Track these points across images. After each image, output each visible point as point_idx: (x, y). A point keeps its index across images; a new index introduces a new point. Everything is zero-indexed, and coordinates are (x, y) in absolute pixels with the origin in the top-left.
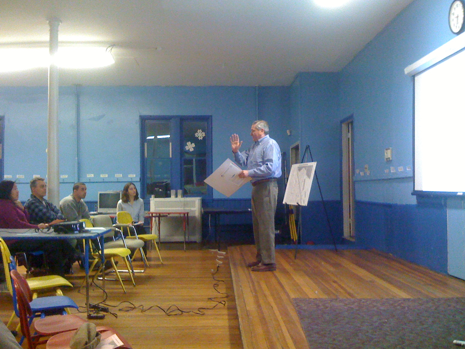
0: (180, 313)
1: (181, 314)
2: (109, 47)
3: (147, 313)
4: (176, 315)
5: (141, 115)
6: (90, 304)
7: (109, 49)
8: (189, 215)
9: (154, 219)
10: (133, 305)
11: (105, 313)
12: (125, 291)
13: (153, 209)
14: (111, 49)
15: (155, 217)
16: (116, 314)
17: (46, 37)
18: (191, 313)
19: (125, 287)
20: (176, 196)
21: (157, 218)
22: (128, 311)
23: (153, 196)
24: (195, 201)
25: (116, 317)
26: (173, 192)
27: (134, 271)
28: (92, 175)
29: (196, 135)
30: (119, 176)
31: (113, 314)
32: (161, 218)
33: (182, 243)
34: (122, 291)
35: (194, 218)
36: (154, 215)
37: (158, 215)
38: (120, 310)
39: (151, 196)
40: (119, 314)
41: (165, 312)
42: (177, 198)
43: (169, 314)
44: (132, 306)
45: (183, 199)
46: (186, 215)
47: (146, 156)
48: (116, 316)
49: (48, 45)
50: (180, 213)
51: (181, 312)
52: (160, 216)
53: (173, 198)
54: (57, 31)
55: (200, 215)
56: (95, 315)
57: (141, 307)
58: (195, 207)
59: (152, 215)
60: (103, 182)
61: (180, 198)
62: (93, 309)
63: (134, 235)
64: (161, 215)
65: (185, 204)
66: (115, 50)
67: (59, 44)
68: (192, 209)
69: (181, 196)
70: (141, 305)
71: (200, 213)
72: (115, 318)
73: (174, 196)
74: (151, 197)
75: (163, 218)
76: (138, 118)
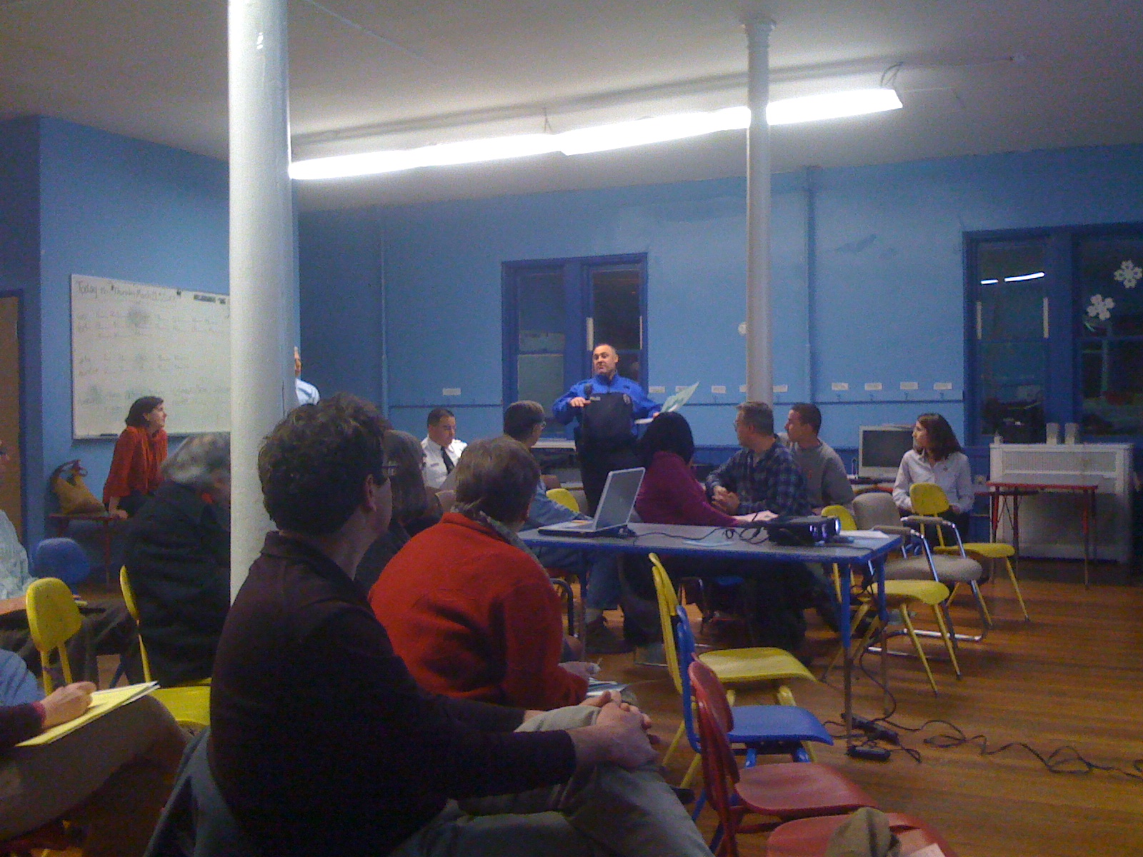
0: (1085, 768)
1: (1087, 772)
2: (890, 68)
3: (998, 759)
4: (1072, 773)
5: (968, 230)
6: (853, 718)
7: (889, 75)
8: (1097, 491)
9: (1001, 498)
10: (957, 732)
11: (889, 747)
12: (936, 690)
13: (998, 472)
14: (895, 74)
15: (1004, 494)
16: (919, 754)
17: (740, 63)
18: (1114, 772)
19: (934, 680)
20: (1062, 440)
21: (1010, 499)
22: (947, 746)
23: (997, 439)
24: (1113, 454)
25: (919, 760)
26: (1052, 428)
27: (957, 636)
28: (845, 386)
29: (1118, 275)
30: (910, 386)
31: (908, 751)
32: (1019, 497)
33: (1079, 561)
34: (929, 687)
35: (1111, 496)
36: (1001, 489)
37: (1013, 489)
38: (926, 742)
39: (993, 438)
40: (925, 752)
41: (1042, 760)
42: (1063, 446)
43: (1055, 769)
44: (957, 734)
45: (1080, 448)
46: (1090, 491)
47: (979, 335)
48: (917, 756)
49: (746, 80)
50: (1073, 488)
51: (1088, 766)
52: (1017, 492)
53: (1051, 444)
54: (767, 46)
55: (1127, 492)
56: (866, 748)
57: (981, 740)
58: (1113, 469)
59: (997, 489)
60: (872, 402)
61: (1071, 446)
62: (861, 732)
63: (955, 543)
64: (1021, 490)
65: (1087, 462)
66: (904, 75)
67: (771, 76)
68: (1107, 474)
69: (1073, 440)
70: (982, 736)
71: (1127, 486)
72: (914, 762)
73: (1055, 440)
74: (993, 442)
75: (1026, 498)
76: (957, 240)
